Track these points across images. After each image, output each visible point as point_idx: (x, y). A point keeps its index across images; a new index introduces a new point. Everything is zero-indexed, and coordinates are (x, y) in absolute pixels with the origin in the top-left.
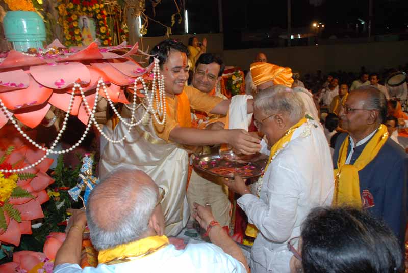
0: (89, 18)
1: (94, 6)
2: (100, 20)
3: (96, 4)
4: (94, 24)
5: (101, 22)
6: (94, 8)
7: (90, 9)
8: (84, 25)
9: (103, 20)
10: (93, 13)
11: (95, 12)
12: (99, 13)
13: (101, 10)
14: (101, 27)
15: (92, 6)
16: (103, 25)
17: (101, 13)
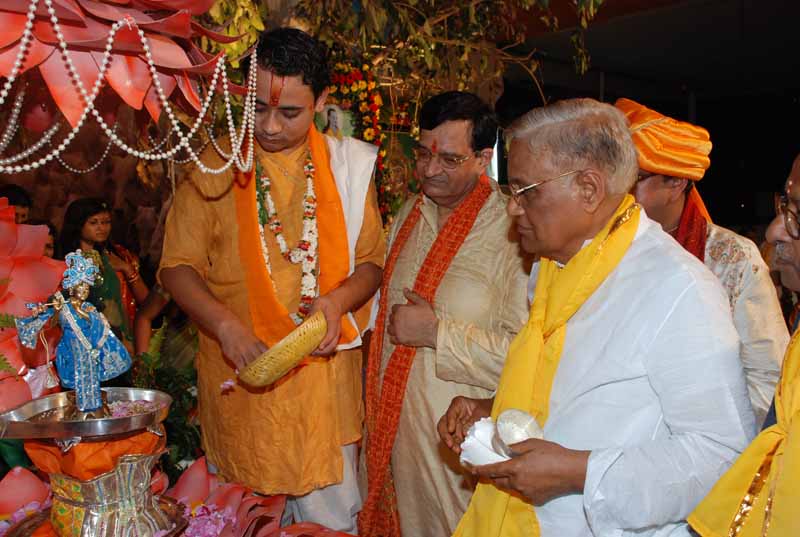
0: (343, 109)
1: (355, 83)
2: (366, 114)
3: (360, 82)
4: (351, 122)
5: (367, 118)
6: (354, 89)
7: (346, 91)
8: (329, 122)
9: (371, 114)
10: (351, 98)
11: (357, 97)
12: (366, 100)
13: (370, 94)
14: (365, 128)
15: (351, 85)
16: (371, 126)
17: (369, 100)
